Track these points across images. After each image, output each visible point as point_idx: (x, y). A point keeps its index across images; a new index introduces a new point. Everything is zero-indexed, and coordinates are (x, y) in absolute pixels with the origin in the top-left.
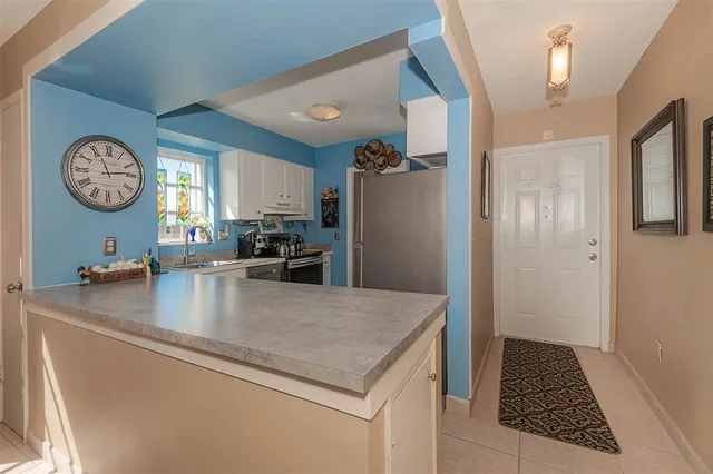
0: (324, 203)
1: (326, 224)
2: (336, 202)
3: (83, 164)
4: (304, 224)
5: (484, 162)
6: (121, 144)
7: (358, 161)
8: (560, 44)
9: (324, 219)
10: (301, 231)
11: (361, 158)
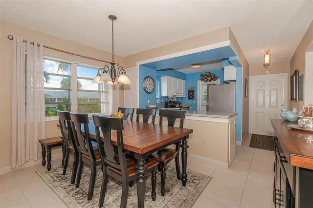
0: (189, 92)
1: (190, 98)
2: (193, 91)
3: (146, 83)
4: (182, 98)
5: (246, 82)
6: (151, 78)
7: (202, 79)
8: (267, 54)
9: (189, 97)
10: (180, 100)
11: (203, 78)
